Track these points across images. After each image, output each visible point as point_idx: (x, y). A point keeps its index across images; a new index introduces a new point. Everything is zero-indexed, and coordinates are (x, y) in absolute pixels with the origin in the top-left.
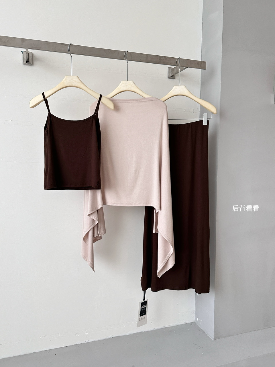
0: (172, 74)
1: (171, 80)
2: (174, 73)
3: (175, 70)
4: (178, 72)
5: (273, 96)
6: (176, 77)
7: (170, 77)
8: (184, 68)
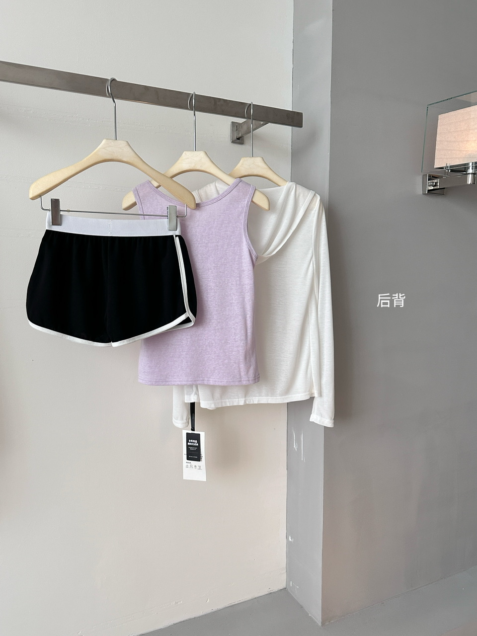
0: (239, 134)
1: (237, 146)
2: (243, 133)
3: (245, 127)
4: (248, 132)
5: (419, 180)
6: (246, 141)
7: (236, 140)
8: (262, 123)
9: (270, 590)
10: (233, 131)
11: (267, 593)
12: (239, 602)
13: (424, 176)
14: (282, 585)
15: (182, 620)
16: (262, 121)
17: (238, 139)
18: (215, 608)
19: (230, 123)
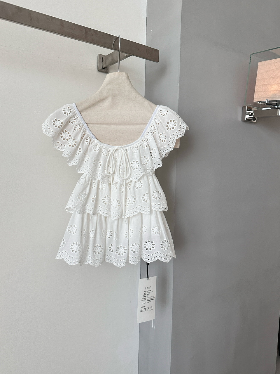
0: (104, 65)
1: (102, 74)
2: (107, 64)
3: (110, 59)
4: (113, 62)
5: (240, 110)
6: (110, 70)
7: (102, 70)
8: (126, 55)
10: (99, 62)
13: (244, 108)
16: (126, 53)
17: (104, 68)
19: (97, 55)
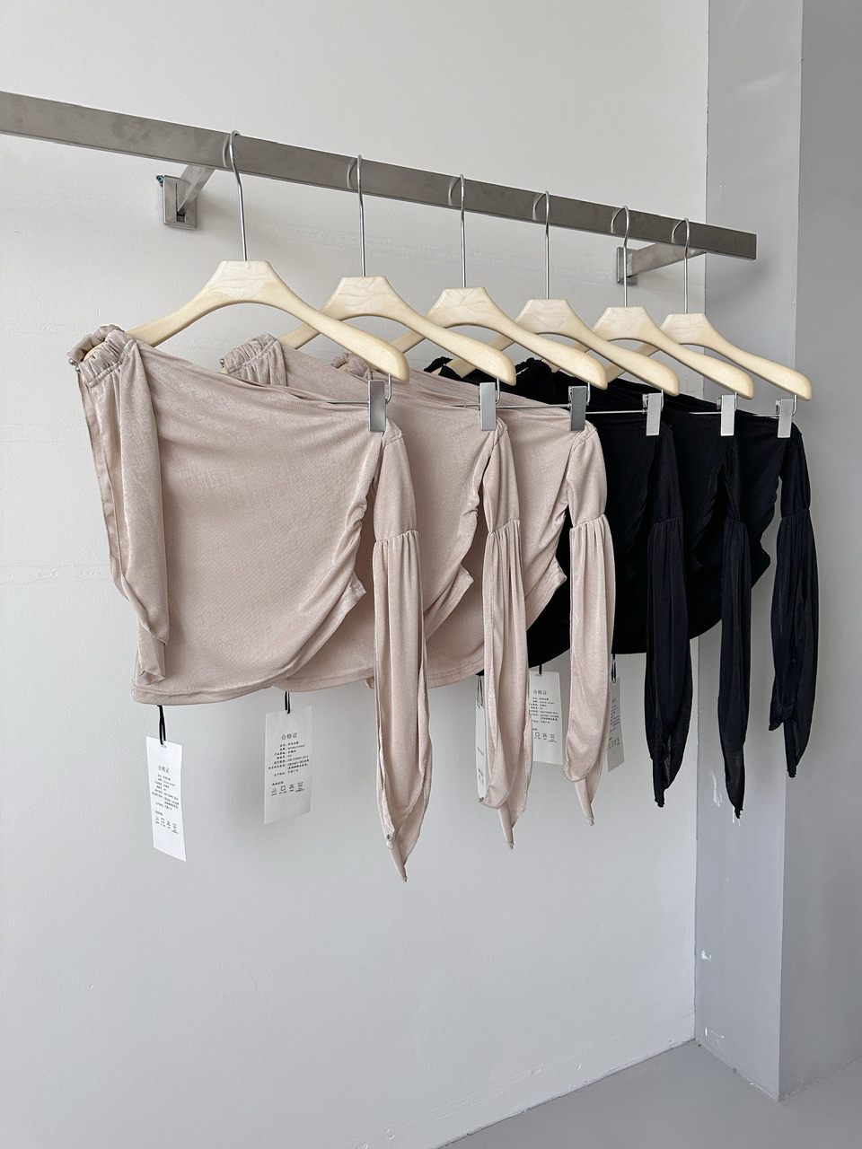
0: (630, 269)
3: (649, 258)
4: (659, 264)
6: (642, 282)
8: (693, 251)
9: (671, 1043)
10: (619, 264)
11: (667, 1048)
12: (626, 1067)
14: (689, 1035)
15: (541, 1102)
16: (692, 248)
17: (629, 277)
18: (590, 1079)
19: (615, 251)
